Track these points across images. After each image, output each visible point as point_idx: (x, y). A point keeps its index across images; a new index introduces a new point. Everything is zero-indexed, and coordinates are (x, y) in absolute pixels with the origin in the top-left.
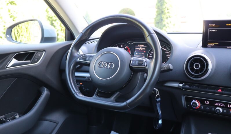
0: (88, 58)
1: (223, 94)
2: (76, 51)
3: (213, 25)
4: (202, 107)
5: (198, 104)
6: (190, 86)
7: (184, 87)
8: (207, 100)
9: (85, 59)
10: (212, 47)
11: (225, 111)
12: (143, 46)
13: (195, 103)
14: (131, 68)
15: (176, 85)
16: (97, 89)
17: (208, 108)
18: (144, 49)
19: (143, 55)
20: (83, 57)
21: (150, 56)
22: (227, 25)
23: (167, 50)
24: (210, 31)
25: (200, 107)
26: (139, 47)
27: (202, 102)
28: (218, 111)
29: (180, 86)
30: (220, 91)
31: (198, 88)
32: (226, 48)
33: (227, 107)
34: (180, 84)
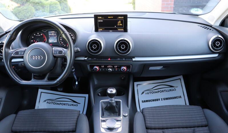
0: (20, 53)
1: (111, 61)
2: (9, 50)
3: (101, 18)
4: (100, 70)
5: (97, 68)
6: (92, 58)
7: (88, 59)
8: (102, 65)
9: (18, 54)
10: (101, 31)
11: (113, 70)
12: (54, 32)
13: (96, 68)
14: (54, 57)
15: (83, 59)
16: (33, 74)
17: (104, 70)
18: (56, 34)
19: (55, 39)
20: (16, 52)
21: (61, 39)
22: (109, 17)
23: (72, 34)
24: (99, 21)
25: (99, 70)
26: (51, 33)
27: (100, 67)
28: (110, 71)
29: (86, 59)
30: (109, 59)
31: (97, 59)
32: (109, 31)
33: (114, 67)
34: (85, 58)
